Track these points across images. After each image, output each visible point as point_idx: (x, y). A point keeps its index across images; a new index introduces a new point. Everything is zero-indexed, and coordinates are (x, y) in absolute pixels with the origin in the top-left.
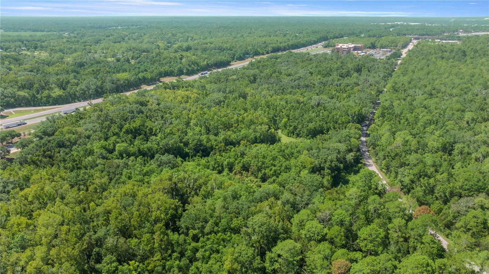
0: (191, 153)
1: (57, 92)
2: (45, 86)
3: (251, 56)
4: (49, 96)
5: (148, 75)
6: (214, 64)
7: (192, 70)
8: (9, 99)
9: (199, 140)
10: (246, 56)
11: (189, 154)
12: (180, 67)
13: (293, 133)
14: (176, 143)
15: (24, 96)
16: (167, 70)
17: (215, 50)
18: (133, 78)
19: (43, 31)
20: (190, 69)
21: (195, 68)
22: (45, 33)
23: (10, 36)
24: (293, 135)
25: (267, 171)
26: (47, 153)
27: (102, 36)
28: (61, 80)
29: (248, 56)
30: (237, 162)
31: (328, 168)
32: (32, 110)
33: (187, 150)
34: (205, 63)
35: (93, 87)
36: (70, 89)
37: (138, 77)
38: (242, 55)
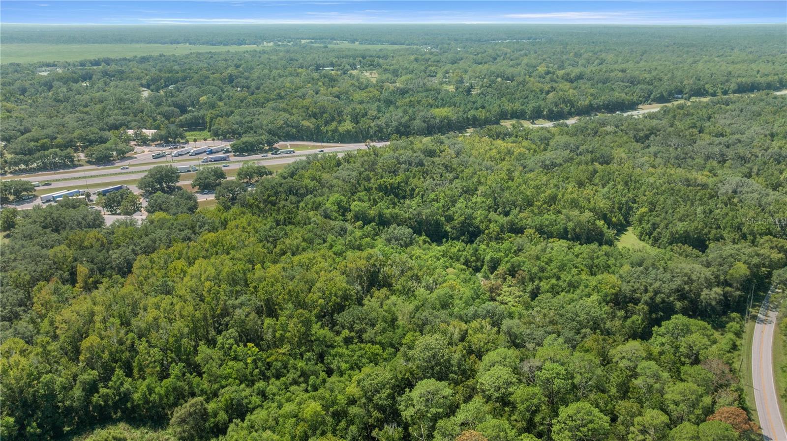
0: (453, 234)
1: (347, 126)
2: (338, 116)
3: (685, 96)
4: (335, 131)
5: (482, 114)
6: (603, 105)
7: (558, 112)
8: (290, 129)
9: (470, 217)
10: (676, 96)
11: (448, 235)
12: (540, 106)
13: (650, 234)
14: (433, 214)
15: (309, 126)
16: (517, 110)
17: (623, 81)
18: (455, 117)
19: (403, 44)
20: (555, 109)
21: (566, 109)
22: (404, 46)
23: (356, 50)
24: (650, 238)
25: (542, 284)
26: (271, 198)
27: (471, 53)
28: (358, 110)
29: (680, 96)
30: (506, 259)
31: (646, 303)
32: (309, 146)
33: (448, 228)
34: (587, 102)
35: (395, 124)
36: (364, 123)
37: (465, 116)
38: (665, 94)
